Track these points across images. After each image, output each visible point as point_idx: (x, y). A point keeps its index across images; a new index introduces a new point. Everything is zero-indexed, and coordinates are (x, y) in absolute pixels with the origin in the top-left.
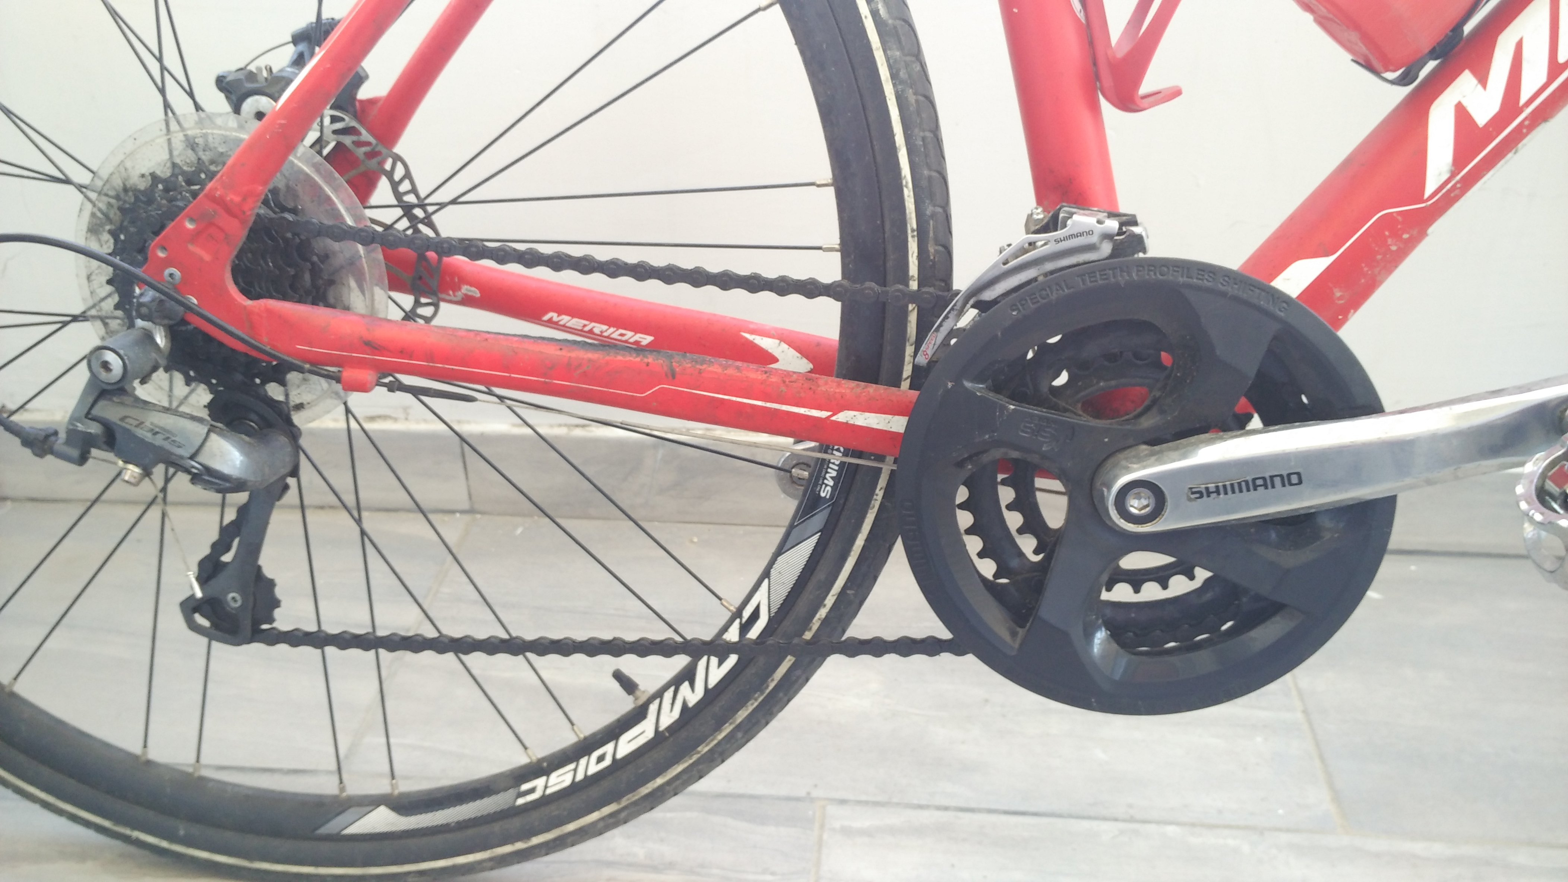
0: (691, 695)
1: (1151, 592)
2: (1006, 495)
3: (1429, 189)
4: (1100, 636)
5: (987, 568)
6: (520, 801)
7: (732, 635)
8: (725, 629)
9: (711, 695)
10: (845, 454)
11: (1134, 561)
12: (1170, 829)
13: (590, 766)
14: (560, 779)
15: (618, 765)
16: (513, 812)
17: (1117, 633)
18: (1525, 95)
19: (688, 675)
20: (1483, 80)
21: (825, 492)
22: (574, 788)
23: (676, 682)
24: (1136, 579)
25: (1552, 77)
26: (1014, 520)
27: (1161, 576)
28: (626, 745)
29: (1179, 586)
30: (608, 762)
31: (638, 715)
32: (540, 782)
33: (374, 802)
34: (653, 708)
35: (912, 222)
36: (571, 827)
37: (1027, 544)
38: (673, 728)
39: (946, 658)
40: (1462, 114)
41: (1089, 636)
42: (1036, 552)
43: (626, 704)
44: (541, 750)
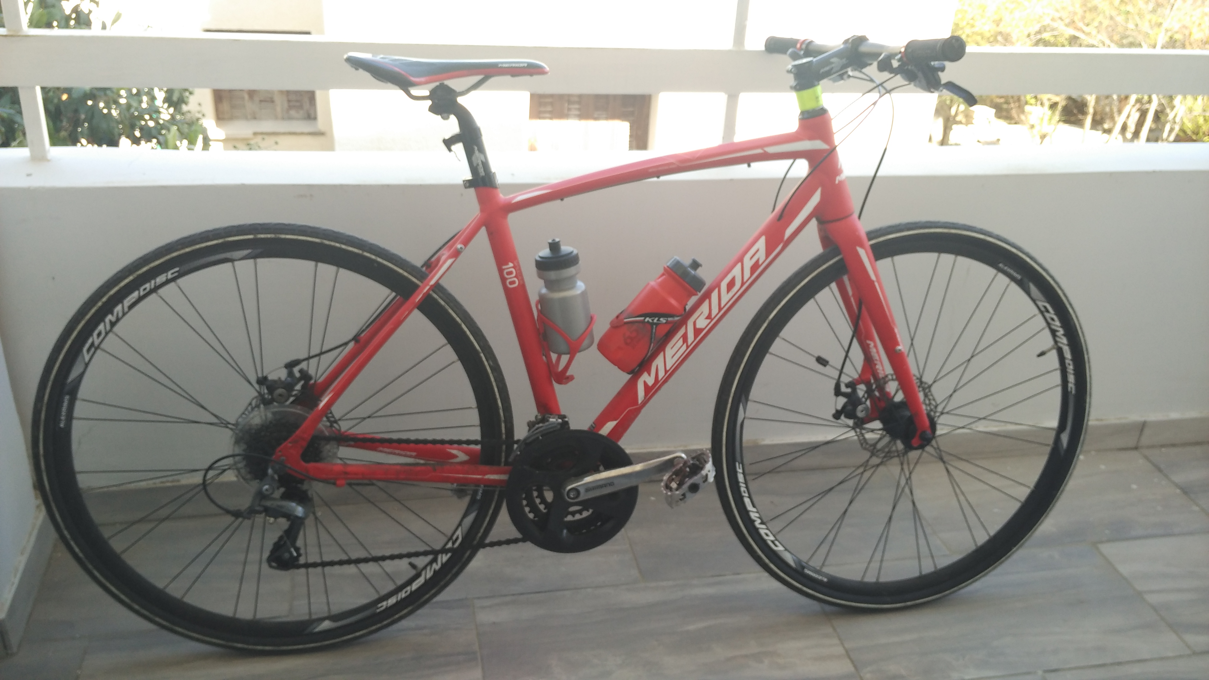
0: (436, 566)
1: (578, 517)
2: (535, 494)
3: (640, 402)
4: (565, 531)
5: (531, 516)
6: (378, 611)
7: (450, 545)
8: (447, 543)
9: (443, 565)
10: (485, 487)
11: (572, 509)
12: (589, 590)
13: (402, 595)
14: (392, 601)
15: (412, 593)
16: (375, 615)
17: (569, 530)
18: (660, 378)
19: (435, 560)
20: (649, 374)
21: (479, 497)
22: (397, 603)
23: (431, 563)
24: (573, 514)
25: (666, 374)
26: (538, 501)
27: (580, 512)
28: (415, 586)
29: (585, 514)
30: (409, 593)
31: (417, 576)
32: (384, 603)
33: (323, 619)
34: (423, 573)
35: (503, 418)
36: (397, 616)
37: (542, 507)
38: (431, 578)
39: (520, 544)
40: (645, 384)
41: (562, 532)
42: (545, 509)
43: (413, 572)
44: (383, 592)
